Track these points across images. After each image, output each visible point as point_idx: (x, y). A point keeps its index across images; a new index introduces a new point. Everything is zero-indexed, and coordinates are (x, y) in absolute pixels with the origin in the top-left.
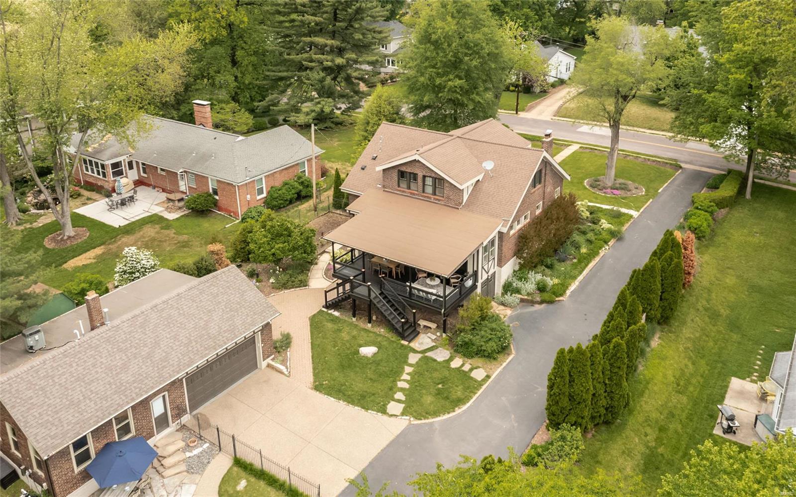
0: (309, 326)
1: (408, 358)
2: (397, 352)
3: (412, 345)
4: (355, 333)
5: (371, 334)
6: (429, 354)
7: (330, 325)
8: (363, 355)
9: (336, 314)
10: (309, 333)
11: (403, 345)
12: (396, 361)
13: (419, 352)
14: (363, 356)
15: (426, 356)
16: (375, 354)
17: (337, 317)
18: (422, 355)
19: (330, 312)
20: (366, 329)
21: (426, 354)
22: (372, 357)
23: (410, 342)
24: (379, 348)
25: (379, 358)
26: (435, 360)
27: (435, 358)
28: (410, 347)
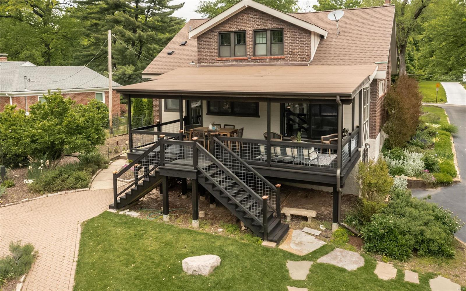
0: (79, 236)
1: (287, 271)
2: (260, 261)
3: (284, 246)
4: (169, 236)
5: (202, 237)
6: (323, 260)
7: (120, 231)
8: (190, 272)
9: (134, 214)
10: (78, 246)
11: (267, 249)
12: (266, 279)
13: (304, 258)
14: (192, 276)
15: (321, 264)
16: (216, 269)
17: (134, 219)
18: (312, 263)
19: (121, 213)
20: (189, 230)
21: (320, 261)
22: (211, 275)
23: (278, 242)
24: (223, 257)
25: (228, 276)
26: (343, 270)
27: (340, 265)
28: (281, 251)
